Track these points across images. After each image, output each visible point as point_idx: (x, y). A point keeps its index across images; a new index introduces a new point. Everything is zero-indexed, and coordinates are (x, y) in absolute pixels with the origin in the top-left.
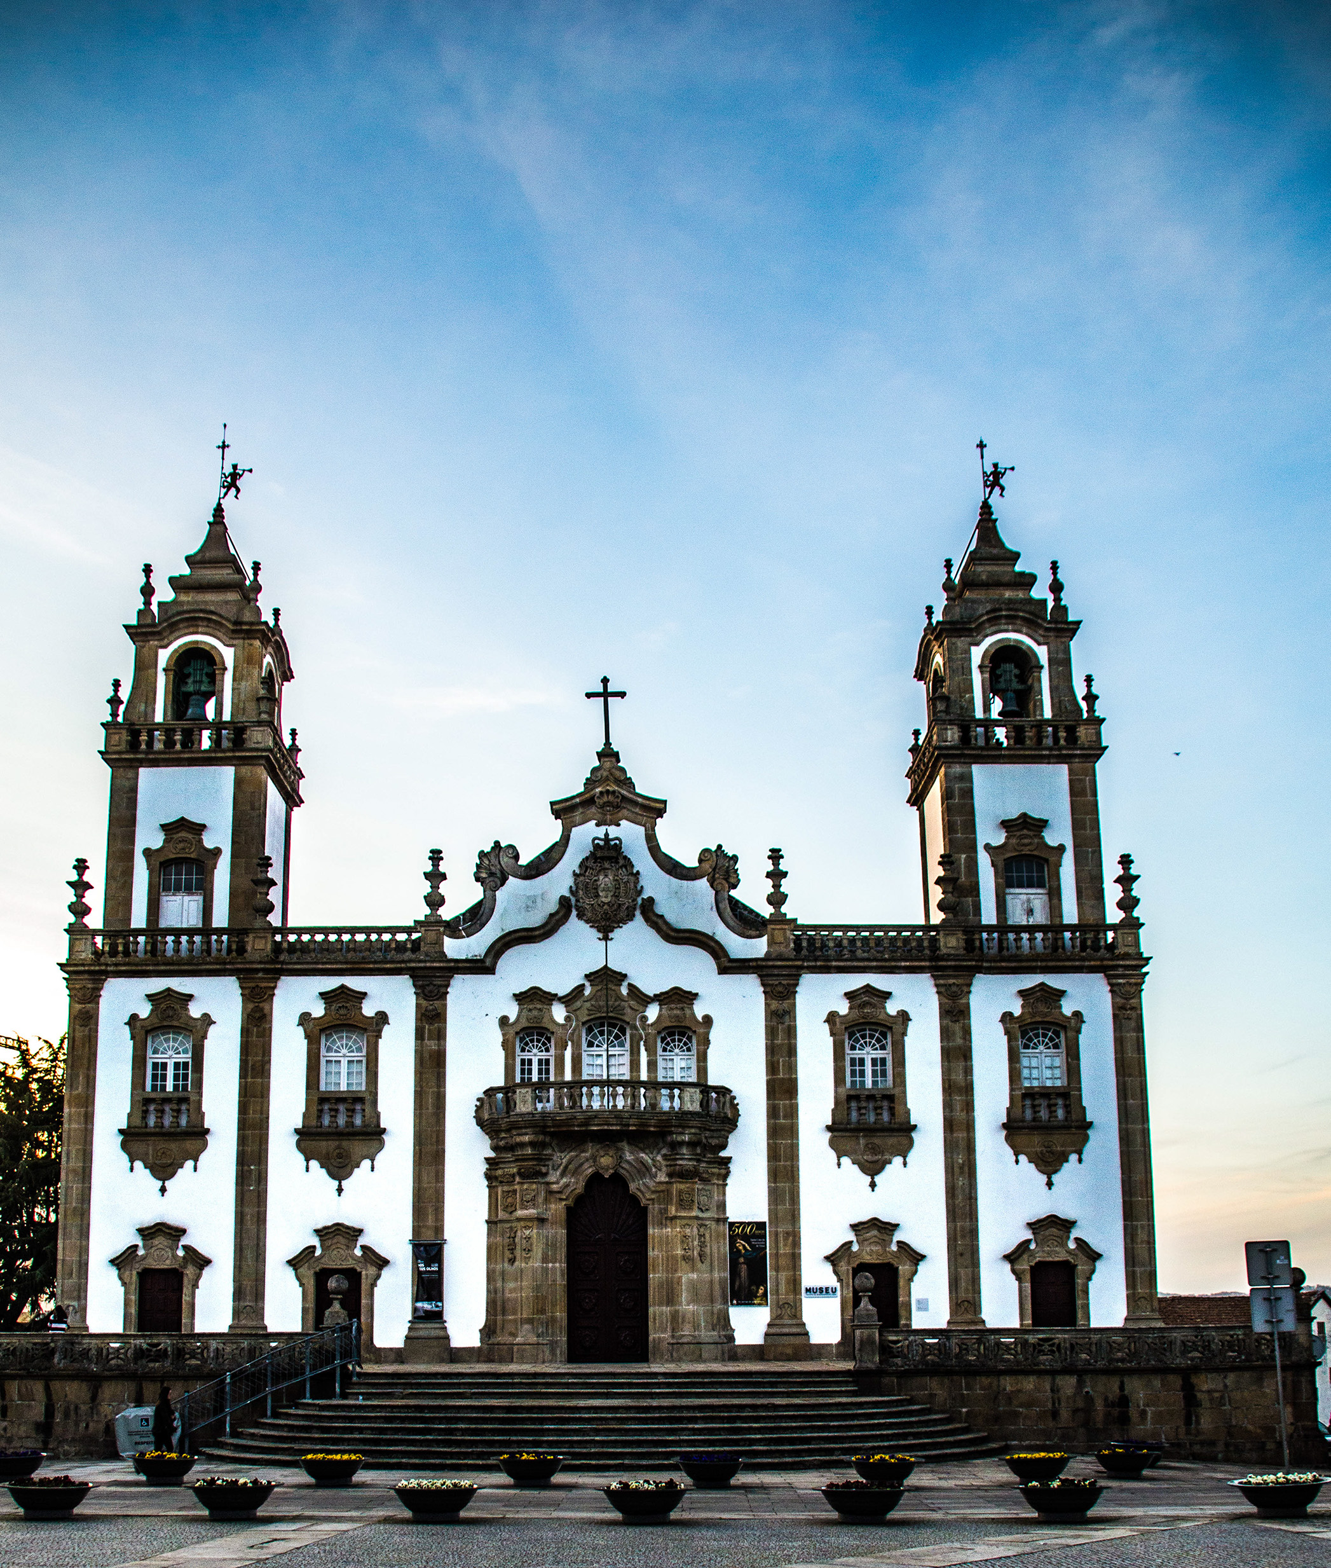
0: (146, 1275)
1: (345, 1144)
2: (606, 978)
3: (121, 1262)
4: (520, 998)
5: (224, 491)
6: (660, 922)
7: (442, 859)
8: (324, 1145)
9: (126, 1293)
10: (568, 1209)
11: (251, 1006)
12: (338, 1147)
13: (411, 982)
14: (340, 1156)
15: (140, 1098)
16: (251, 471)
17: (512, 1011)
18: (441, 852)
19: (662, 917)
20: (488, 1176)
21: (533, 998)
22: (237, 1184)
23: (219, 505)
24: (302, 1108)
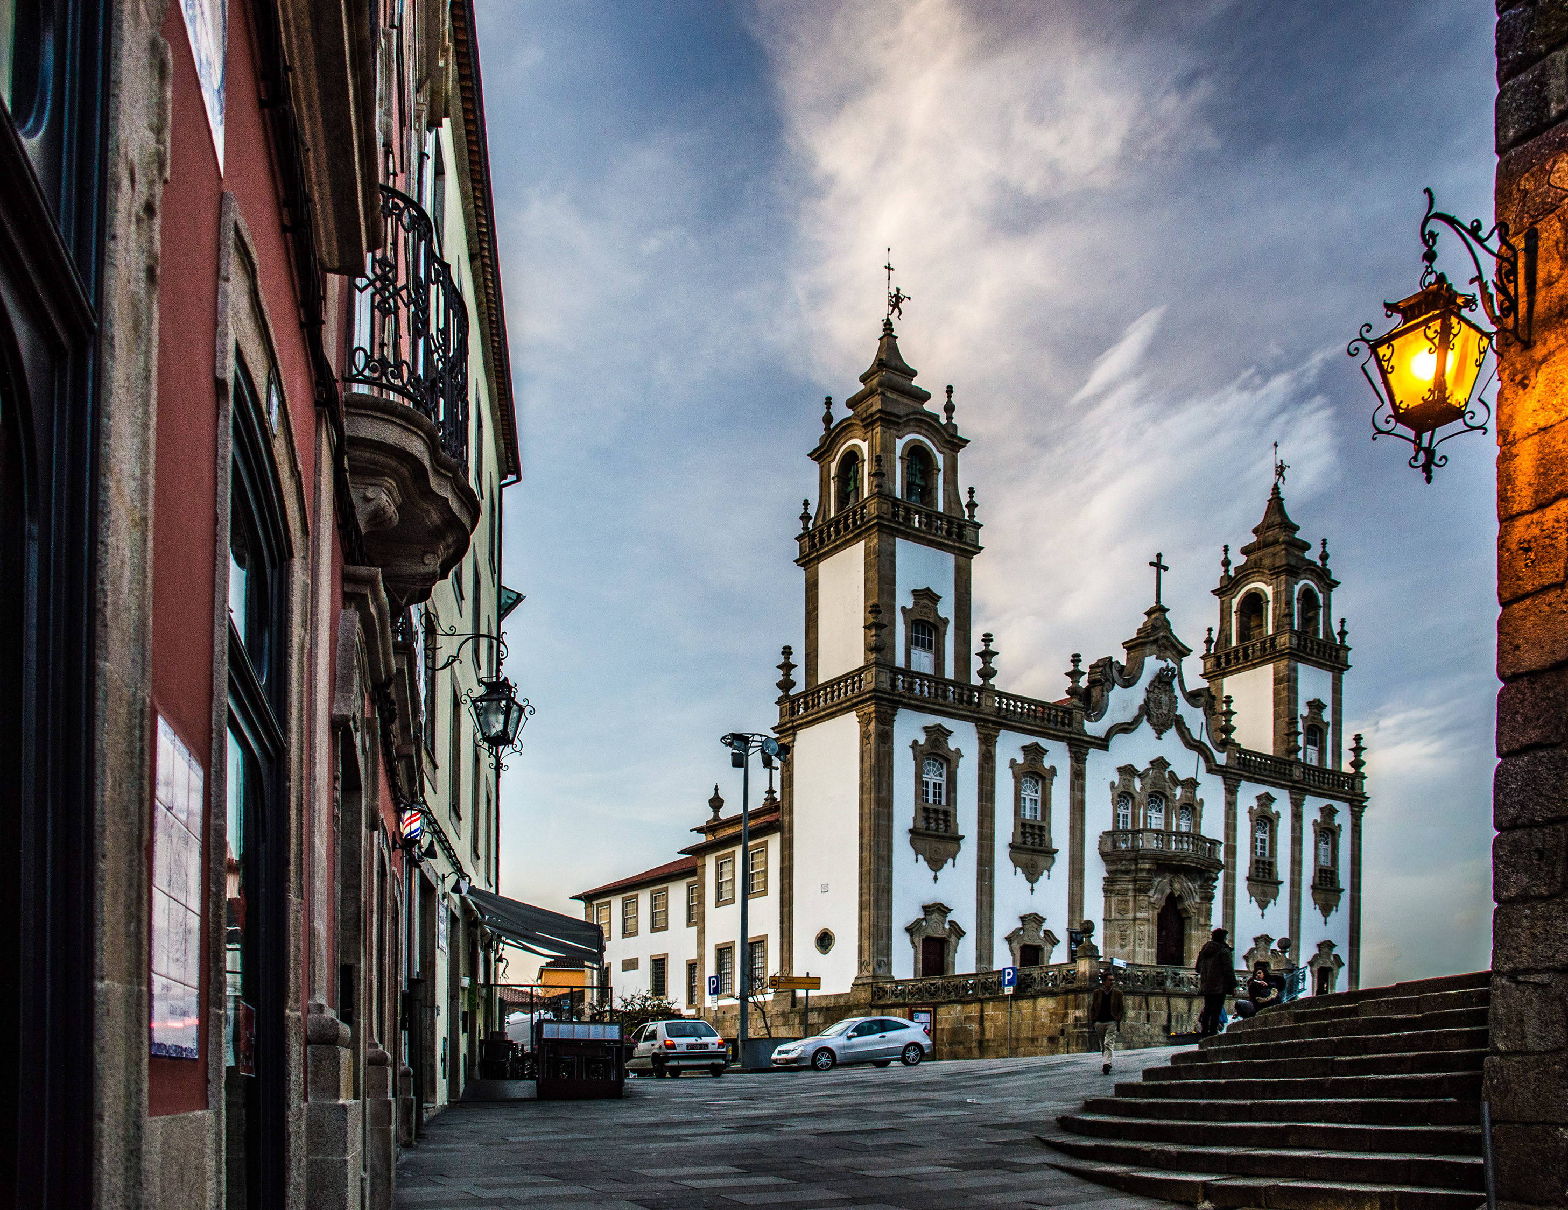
0: (928, 941)
1: (1035, 858)
2: (1160, 764)
3: (911, 930)
4: (1121, 770)
5: (891, 308)
6: (1186, 732)
7: (1080, 661)
8: (1025, 857)
9: (916, 954)
10: (1159, 915)
11: (984, 747)
12: (1032, 860)
13: (1067, 748)
14: (1033, 866)
15: (920, 807)
16: (909, 298)
17: (1116, 778)
18: (1079, 656)
19: (1188, 729)
20: (1106, 890)
21: (1127, 771)
22: (978, 879)
23: (888, 319)
24: (1011, 829)
